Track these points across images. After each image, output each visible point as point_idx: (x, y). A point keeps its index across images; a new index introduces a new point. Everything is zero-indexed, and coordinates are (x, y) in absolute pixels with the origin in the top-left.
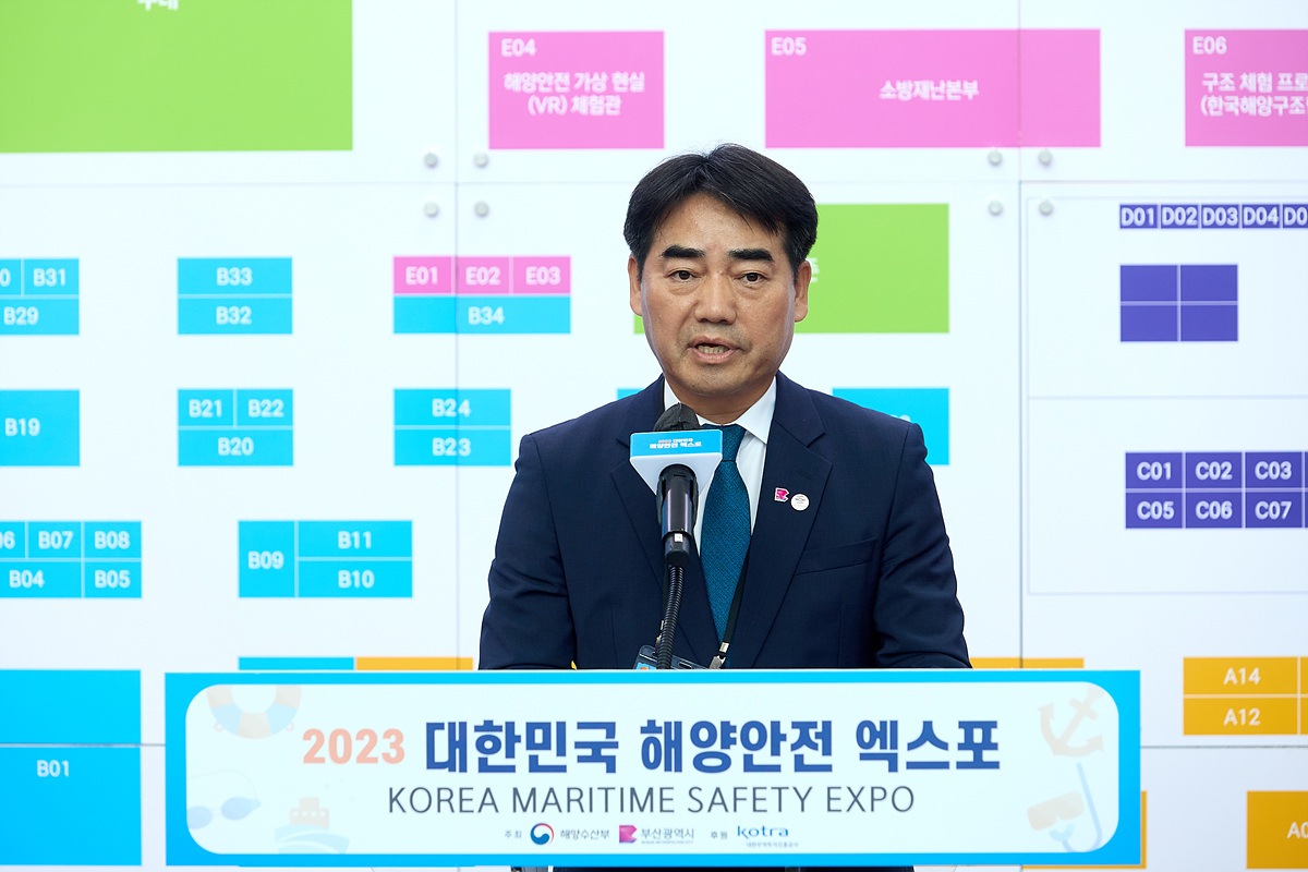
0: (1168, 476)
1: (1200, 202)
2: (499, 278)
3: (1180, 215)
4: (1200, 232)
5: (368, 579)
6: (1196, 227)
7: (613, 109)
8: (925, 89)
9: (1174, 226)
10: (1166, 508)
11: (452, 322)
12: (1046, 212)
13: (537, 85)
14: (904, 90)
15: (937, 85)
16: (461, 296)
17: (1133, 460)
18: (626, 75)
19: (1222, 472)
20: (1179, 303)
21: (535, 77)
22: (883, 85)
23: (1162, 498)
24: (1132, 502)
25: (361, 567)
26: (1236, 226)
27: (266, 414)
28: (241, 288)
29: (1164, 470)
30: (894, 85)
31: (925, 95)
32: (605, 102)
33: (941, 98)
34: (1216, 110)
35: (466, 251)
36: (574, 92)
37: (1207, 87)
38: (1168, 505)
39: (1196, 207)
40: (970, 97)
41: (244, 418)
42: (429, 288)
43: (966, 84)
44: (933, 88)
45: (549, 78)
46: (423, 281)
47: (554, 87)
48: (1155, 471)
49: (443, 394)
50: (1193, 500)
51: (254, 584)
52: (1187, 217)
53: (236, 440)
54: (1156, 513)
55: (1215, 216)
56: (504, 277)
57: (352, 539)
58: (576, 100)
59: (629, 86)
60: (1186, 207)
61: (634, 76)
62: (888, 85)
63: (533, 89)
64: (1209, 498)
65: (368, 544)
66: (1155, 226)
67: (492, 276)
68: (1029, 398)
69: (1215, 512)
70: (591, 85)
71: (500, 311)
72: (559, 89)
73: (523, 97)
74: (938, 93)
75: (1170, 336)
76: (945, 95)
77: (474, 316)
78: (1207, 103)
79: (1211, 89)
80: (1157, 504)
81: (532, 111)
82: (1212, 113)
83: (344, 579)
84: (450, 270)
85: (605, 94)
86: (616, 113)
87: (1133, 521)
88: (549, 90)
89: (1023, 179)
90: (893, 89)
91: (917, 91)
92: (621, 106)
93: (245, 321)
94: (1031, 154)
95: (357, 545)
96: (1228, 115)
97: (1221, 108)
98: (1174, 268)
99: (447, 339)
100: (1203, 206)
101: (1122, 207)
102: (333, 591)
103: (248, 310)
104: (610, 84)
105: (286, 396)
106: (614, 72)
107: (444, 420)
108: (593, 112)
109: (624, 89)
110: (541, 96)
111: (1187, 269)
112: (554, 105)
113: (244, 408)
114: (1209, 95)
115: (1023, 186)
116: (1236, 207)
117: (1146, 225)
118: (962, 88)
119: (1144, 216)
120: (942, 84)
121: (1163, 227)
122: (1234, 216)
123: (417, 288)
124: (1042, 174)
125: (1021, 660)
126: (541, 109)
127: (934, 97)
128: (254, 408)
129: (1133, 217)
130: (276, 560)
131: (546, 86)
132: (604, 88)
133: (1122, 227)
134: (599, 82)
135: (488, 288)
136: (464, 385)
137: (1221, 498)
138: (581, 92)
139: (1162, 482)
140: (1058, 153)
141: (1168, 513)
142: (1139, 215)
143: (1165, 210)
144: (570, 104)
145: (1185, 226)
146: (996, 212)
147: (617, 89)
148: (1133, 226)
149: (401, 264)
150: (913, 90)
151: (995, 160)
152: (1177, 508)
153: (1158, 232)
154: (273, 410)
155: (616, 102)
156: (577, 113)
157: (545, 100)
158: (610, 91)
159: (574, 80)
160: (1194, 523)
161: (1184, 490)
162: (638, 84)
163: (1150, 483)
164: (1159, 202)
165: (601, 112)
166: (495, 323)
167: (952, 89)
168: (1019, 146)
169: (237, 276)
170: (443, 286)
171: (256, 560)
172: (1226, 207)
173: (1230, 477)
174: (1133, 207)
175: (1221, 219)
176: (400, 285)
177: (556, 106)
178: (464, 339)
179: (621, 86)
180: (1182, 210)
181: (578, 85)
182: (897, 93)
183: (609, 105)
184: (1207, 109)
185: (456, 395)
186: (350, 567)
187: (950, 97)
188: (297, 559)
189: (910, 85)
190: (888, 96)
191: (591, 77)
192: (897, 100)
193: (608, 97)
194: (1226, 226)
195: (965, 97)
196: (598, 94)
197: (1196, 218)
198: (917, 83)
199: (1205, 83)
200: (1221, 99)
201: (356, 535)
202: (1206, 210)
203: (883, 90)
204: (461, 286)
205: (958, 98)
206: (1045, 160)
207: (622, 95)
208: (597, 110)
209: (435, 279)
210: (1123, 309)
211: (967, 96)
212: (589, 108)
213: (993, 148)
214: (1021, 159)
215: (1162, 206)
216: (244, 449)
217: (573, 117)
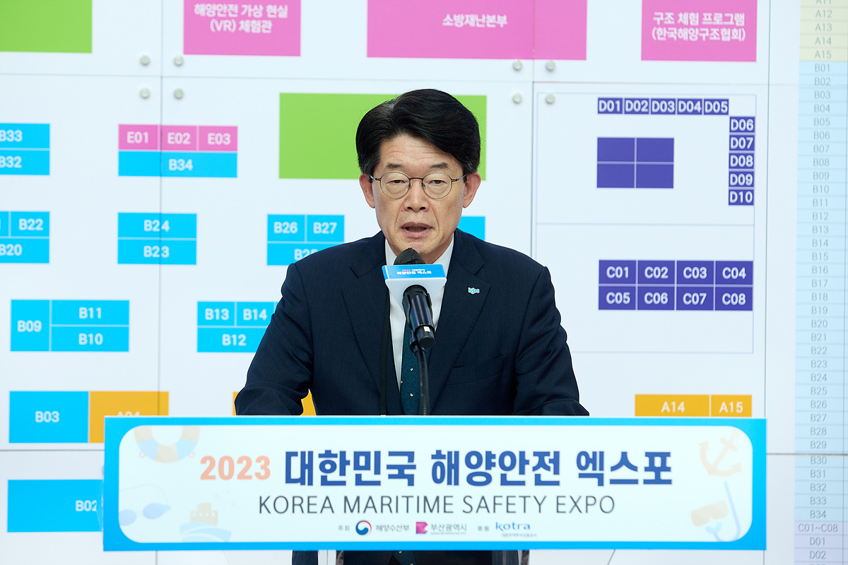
0: (627, 275)
1: (650, 97)
2: (189, 140)
3: (637, 105)
4: (650, 116)
5: (99, 339)
6: (647, 113)
7: (267, 29)
8: (472, 20)
9: (633, 112)
10: (625, 297)
11: (160, 170)
12: (549, 103)
13: (216, 12)
14: (459, 20)
15: (480, 17)
16: (164, 151)
17: (604, 265)
18: (275, 7)
19: (662, 273)
20: (635, 163)
21: (215, 7)
22: (445, 17)
23: (623, 290)
24: (603, 292)
25: (94, 331)
26: (674, 113)
27: (31, 228)
28: (14, 144)
29: (624, 272)
30: (452, 17)
31: (472, 24)
32: (262, 24)
33: (482, 26)
34: (662, 36)
35: (167, 122)
36: (241, 17)
37: (656, 21)
38: (626, 294)
39: (647, 100)
40: (502, 26)
41: (16, 231)
42: (142, 146)
43: (499, 17)
44: (477, 20)
45: (224, 7)
46: (139, 142)
47: (227, 13)
48: (618, 272)
49: (151, 216)
50: (642, 291)
51: (20, 342)
52: (642, 106)
53: (10, 245)
54: (619, 300)
55: (660, 106)
56: (192, 139)
57: (89, 312)
58: (242, 22)
59: (278, 13)
60: (641, 100)
61: (281, 8)
62: (448, 17)
63: (214, 14)
64: (653, 290)
65: (99, 316)
66: (621, 112)
67: (185, 139)
68: (537, 224)
69: (657, 300)
70: (252, 13)
71: (190, 162)
72: (231, 15)
73: (207, 20)
74: (481, 23)
75: (629, 185)
76: (485, 24)
77: (173, 164)
78: (656, 31)
79: (659, 23)
80: (619, 294)
81: (213, 30)
82: (659, 38)
83: (83, 339)
84: (157, 134)
85: (261, 19)
86: (269, 32)
87: (603, 305)
88: (224, 15)
89: (535, 80)
90: (451, 20)
91: (467, 21)
92: (272, 27)
93: (17, 166)
94: (541, 64)
95: (92, 316)
96: (669, 40)
97: (665, 35)
98: (633, 140)
99: (155, 180)
100: (653, 100)
101: (599, 99)
102: (73, 346)
103: (19, 159)
104: (265, 12)
105: (45, 216)
106: (268, 5)
107: (152, 234)
108: (253, 31)
109: (274, 16)
110: (219, 19)
111: (640, 140)
112: (227, 26)
113: (15, 224)
114: (658, 27)
115: (535, 84)
116: (674, 100)
117: (615, 112)
118: (496, 20)
119: (614, 106)
120: (484, 17)
121: (626, 113)
122: (672, 106)
123: (135, 146)
124: (547, 77)
126: (219, 28)
127: (478, 25)
128: (23, 224)
129: (607, 106)
130: (37, 326)
131: (222, 13)
132: (261, 15)
133: (599, 112)
134: (258, 11)
135: (182, 147)
136: (165, 211)
137: (661, 291)
138: (246, 17)
139: (623, 280)
140: (560, 64)
141: (626, 300)
142: (611, 105)
143: (627, 102)
144: (238, 26)
145: (640, 112)
146: (517, 102)
147: (269, 16)
148: (606, 112)
149: (124, 129)
150: (465, 20)
151: (517, 67)
152: (632, 297)
153: (623, 116)
154: (36, 225)
155: (268, 24)
156: (243, 31)
157: (221, 22)
158: (265, 17)
159: (241, 10)
160: (643, 306)
161: (637, 285)
162: (283, 13)
163: (615, 280)
164: (624, 96)
165: (259, 31)
166: (187, 170)
167: (490, 20)
168: (533, 59)
169: (12, 136)
170: (152, 145)
171: (23, 326)
172: (667, 100)
173: (667, 277)
174: (606, 100)
175: (663, 108)
176: (123, 143)
177: (229, 27)
178: (166, 180)
179: (272, 14)
180: (638, 102)
181: (243, 13)
182: (454, 22)
183: (264, 26)
185: (161, 217)
186: (87, 331)
187: (488, 25)
188: (51, 325)
189: (463, 17)
190: (448, 24)
191: (252, 8)
192: (454, 27)
193: (263, 21)
194: (667, 113)
195: (498, 26)
196: (257, 19)
197: (648, 108)
198: (467, 16)
199: (655, 19)
200: (665, 29)
201: (91, 310)
202: (654, 102)
203: (445, 20)
204: (164, 145)
205: (494, 26)
206: (550, 68)
207: (272, 20)
208: (256, 30)
209: (146, 140)
210: (599, 166)
211: (499, 25)
212: (251, 28)
213: (516, 60)
214: (534, 67)
215: (626, 99)
216: (16, 251)
217: (240, 34)
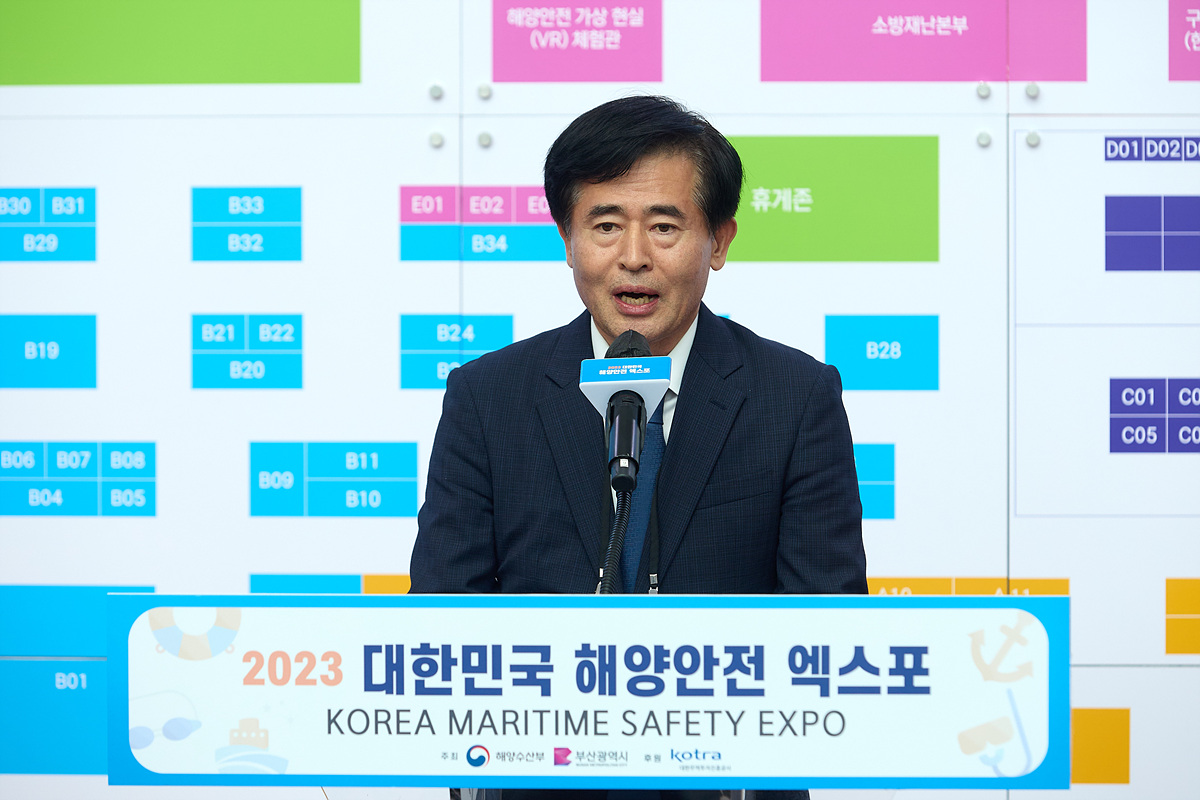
0: (1152, 401)
1: (1183, 135)
2: (502, 207)
3: (1164, 147)
4: (1183, 164)
5: (375, 499)
6: (1179, 159)
7: (613, 43)
8: (916, 24)
9: (1158, 158)
10: (1149, 433)
11: (460, 252)
12: (1033, 144)
13: (539, 20)
14: (896, 25)
15: (927, 20)
16: (466, 224)
17: (1117, 386)
18: (625, 11)
20: (1163, 233)
21: (538, 12)
22: (875, 20)
23: (1146, 424)
24: (1116, 427)
25: (369, 487)
27: (276, 338)
28: (252, 217)
29: (1148, 396)
30: (886, 21)
31: (916, 30)
32: (605, 36)
33: (931, 33)
35: (471, 180)
36: (575, 27)
37: (1191, 23)
38: (1151, 430)
39: (1179, 140)
40: (960, 32)
41: (255, 342)
42: (434, 216)
43: (956, 19)
44: (923, 23)
45: (550, 13)
46: (429, 210)
47: (555, 22)
48: (1139, 397)
49: (448, 319)
50: (1176, 425)
51: (264, 503)
52: (1171, 150)
53: (248, 363)
54: (1140, 437)
56: (506, 206)
57: (360, 460)
58: (577, 34)
59: (628, 21)
60: (1169, 140)
61: (633, 11)
62: (880, 20)
63: (536, 23)
64: (1192, 423)
65: (375, 465)
66: (1139, 158)
67: (495, 206)
68: (1016, 325)
69: (1197, 437)
70: (591, 20)
71: (503, 239)
72: (560, 24)
73: (526, 31)
74: (928, 29)
75: (1154, 266)
76: (936, 30)
77: (478, 243)
78: (1190, 38)
79: (1194, 25)
80: (1140, 429)
81: (534, 45)
82: (1195, 48)
83: (351, 499)
84: (455, 199)
85: (604, 28)
86: (616, 47)
87: (1117, 446)
88: (550, 24)
89: (1010, 112)
90: (884, 25)
91: (909, 26)
92: (621, 40)
93: (257, 248)
94: (1018, 87)
95: (364, 465)
98: (1158, 199)
99: (450, 267)
100: (1186, 139)
101: (1107, 139)
102: (342, 511)
103: (259, 238)
104: (610, 19)
105: (296, 321)
106: (614, 7)
107: (448, 345)
108: (594, 46)
109: (623, 24)
110: (543, 30)
111: (1169, 200)
112: (555, 39)
113: (255, 332)
114: (1193, 31)
115: (1011, 118)
117: (1131, 157)
118: (952, 23)
119: (1129, 149)
120: (933, 19)
121: (1147, 159)
123: (423, 217)
124: (1029, 108)
125: (1008, 580)
126: (543, 43)
127: (925, 32)
128: (265, 333)
129: (1118, 149)
130: (286, 480)
131: (548, 21)
132: (604, 22)
133: (1107, 159)
134: (599, 16)
135: (491, 217)
136: (469, 310)
138: (582, 27)
139: (1146, 408)
140: (1045, 87)
141: (1152, 438)
142: (1124, 147)
143: (1149, 143)
144: (571, 39)
145: (1169, 158)
146: (985, 144)
147: (617, 23)
148: (1118, 158)
149: (407, 193)
150: (904, 25)
151: (983, 93)
152: (1160, 433)
153: (1142, 165)
154: (283, 334)
155: (615, 37)
156: (578, 47)
157: (546, 34)
158: (610, 25)
159: (575, 15)
160: (1176, 447)
161: (1167, 416)
162: (637, 19)
163: (1134, 408)
164: (1143, 135)
165: (601, 46)
166: (498, 251)
167: (943, 24)
168: (1007, 80)
169: (249, 204)
170: (447, 214)
171: (267, 480)
174: (1118, 140)
176: (406, 213)
177: (558, 41)
178: (470, 267)
179: (621, 21)
180: (1165, 143)
181: (579, 20)
182: (888, 28)
183: (609, 39)
184: (1191, 44)
185: (462, 320)
186: (358, 487)
187: (940, 32)
188: (307, 479)
189: (901, 20)
190: (880, 31)
191: (592, 12)
192: (889, 35)
193: (608, 31)
195: (954, 32)
196: (598, 29)
197: (1180, 151)
198: (908, 19)
199: (1188, 19)
201: (363, 456)
202: (1189, 143)
203: (875, 25)
204: (466, 216)
205: (948, 33)
206: (1032, 93)
207: (621, 30)
208: (597, 44)
209: (440, 208)
210: (1108, 238)
211: (956, 32)
212: (590, 42)
213: (982, 82)
214: (1009, 93)
215: (1146, 139)
216: (255, 371)
217: (574, 51)
